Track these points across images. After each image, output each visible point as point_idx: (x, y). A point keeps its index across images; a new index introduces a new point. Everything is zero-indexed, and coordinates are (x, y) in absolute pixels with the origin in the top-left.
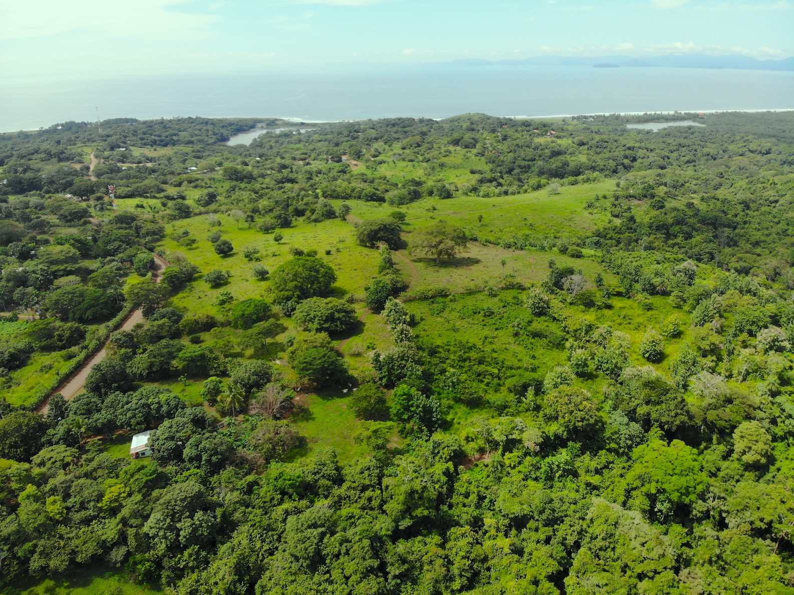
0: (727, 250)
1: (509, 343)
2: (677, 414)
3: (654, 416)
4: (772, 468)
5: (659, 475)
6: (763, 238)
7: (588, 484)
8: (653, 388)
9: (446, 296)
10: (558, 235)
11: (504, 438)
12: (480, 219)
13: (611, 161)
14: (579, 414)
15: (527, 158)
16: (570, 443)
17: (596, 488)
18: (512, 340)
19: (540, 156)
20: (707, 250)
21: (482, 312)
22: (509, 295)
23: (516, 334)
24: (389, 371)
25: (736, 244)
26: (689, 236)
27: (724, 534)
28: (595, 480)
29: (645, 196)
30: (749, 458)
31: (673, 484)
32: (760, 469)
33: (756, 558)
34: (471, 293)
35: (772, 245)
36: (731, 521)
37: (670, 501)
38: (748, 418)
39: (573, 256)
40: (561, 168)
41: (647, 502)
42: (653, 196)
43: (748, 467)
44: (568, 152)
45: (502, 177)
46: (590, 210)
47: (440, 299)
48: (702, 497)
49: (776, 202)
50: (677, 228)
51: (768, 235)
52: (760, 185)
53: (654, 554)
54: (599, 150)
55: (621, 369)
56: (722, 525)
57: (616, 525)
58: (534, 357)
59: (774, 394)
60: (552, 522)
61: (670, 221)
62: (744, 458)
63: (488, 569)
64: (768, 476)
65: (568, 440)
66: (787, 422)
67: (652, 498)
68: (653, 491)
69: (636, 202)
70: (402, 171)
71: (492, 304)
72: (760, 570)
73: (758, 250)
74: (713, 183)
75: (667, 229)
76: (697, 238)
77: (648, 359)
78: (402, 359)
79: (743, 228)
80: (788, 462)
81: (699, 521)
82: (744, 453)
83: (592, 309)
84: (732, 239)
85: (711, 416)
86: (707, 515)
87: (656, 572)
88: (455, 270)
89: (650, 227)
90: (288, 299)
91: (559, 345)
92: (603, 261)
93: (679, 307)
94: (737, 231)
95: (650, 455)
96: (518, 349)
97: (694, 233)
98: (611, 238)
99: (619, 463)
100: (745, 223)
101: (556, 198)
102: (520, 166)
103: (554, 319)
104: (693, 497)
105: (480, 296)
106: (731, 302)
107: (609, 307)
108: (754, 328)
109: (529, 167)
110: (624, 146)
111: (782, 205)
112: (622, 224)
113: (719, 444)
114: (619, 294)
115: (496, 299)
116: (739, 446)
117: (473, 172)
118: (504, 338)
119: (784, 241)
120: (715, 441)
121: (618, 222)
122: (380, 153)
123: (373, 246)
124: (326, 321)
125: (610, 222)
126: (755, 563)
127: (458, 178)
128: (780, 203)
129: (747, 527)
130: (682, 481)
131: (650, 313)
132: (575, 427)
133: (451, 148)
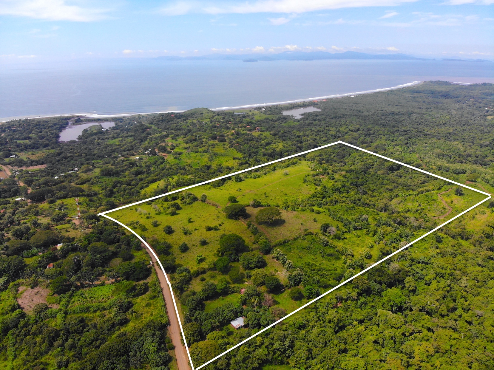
0: (364, 196)
1: (322, 260)
2: (388, 279)
3: (382, 280)
4: (417, 290)
5: (394, 299)
6: (375, 188)
7: (372, 306)
8: (379, 271)
9: (287, 242)
10: (298, 197)
11: (346, 297)
12: (265, 194)
13: (293, 146)
14: (365, 285)
15: (255, 147)
16: (363, 294)
17: (374, 307)
18: (322, 259)
19: (261, 146)
20: (357, 198)
21: (306, 248)
22: (309, 238)
23: (323, 257)
24: (295, 280)
25: (366, 193)
26: (348, 192)
27: (413, 312)
28: (373, 304)
29: (325, 173)
30: (411, 288)
31: (398, 301)
32: (414, 291)
33: (423, 317)
34: (295, 239)
35: (380, 191)
36: (414, 308)
37: (397, 306)
38: (407, 276)
39: (317, 213)
40: (273, 152)
41: (391, 308)
42: (328, 174)
43: (410, 291)
44: (273, 142)
45: (249, 160)
46: (306, 184)
47: (286, 244)
48: (405, 303)
49: (373, 165)
50: (343, 189)
51: (376, 186)
52: (365, 157)
53: (399, 321)
54: (284, 138)
55: (362, 264)
56: (411, 310)
57: (387, 316)
58: (333, 265)
59: (411, 266)
60: (370, 319)
61: (340, 186)
62: (409, 289)
63: (360, 336)
64: (417, 293)
65: (362, 293)
66: (417, 275)
67: (392, 306)
68: (392, 304)
69: (321, 177)
70: (195, 159)
71: (305, 243)
72: (425, 320)
73: (374, 194)
74: (341, 154)
75: (339, 190)
76: (352, 193)
77: (367, 258)
78: (299, 275)
79: (366, 184)
80: (420, 287)
81: (405, 310)
82: (409, 287)
83: (341, 240)
84: (365, 191)
85: (397, 277)
86: (407, 308)
87: (401, 326)
88: (279, 227)
89: (332, 190)
90: (231, 254)
91: (338, 258)
92: (330, 215)
93: (368, 234)
94: (364, 186)
95: (389, 294)
96: (325, 262)
97: (350, 190)
98: (319, 197)
99: (377, 298)
100: (367, 181)
101: (287, 177)
102: (253, 152)
103: (331, 247)
104: (403, 304)
105: (300, 240)
106: (385, 230)
107: (345, 238)
108: (395, 240)
109: (257, 152)
110: (295, 135)
111: (376, 167)
112: (321, 190)
113: (399, 285)
114: (346, 232)
115: (306, 241)
116: (407, 285)
117: (234, 159)
118: (320, 259)
119: (383, 188)
120: (397, 284)
121: (319, 188)
123: (236, 219)
124: (257, 263)
125: (316, 189)
126: (423, 319)
127: (228, 162)
128: (375, 165)
129: (418, 309)
130: (400, 300)
131: (359, 238)
132: (365, 289)
133: (212, 142)
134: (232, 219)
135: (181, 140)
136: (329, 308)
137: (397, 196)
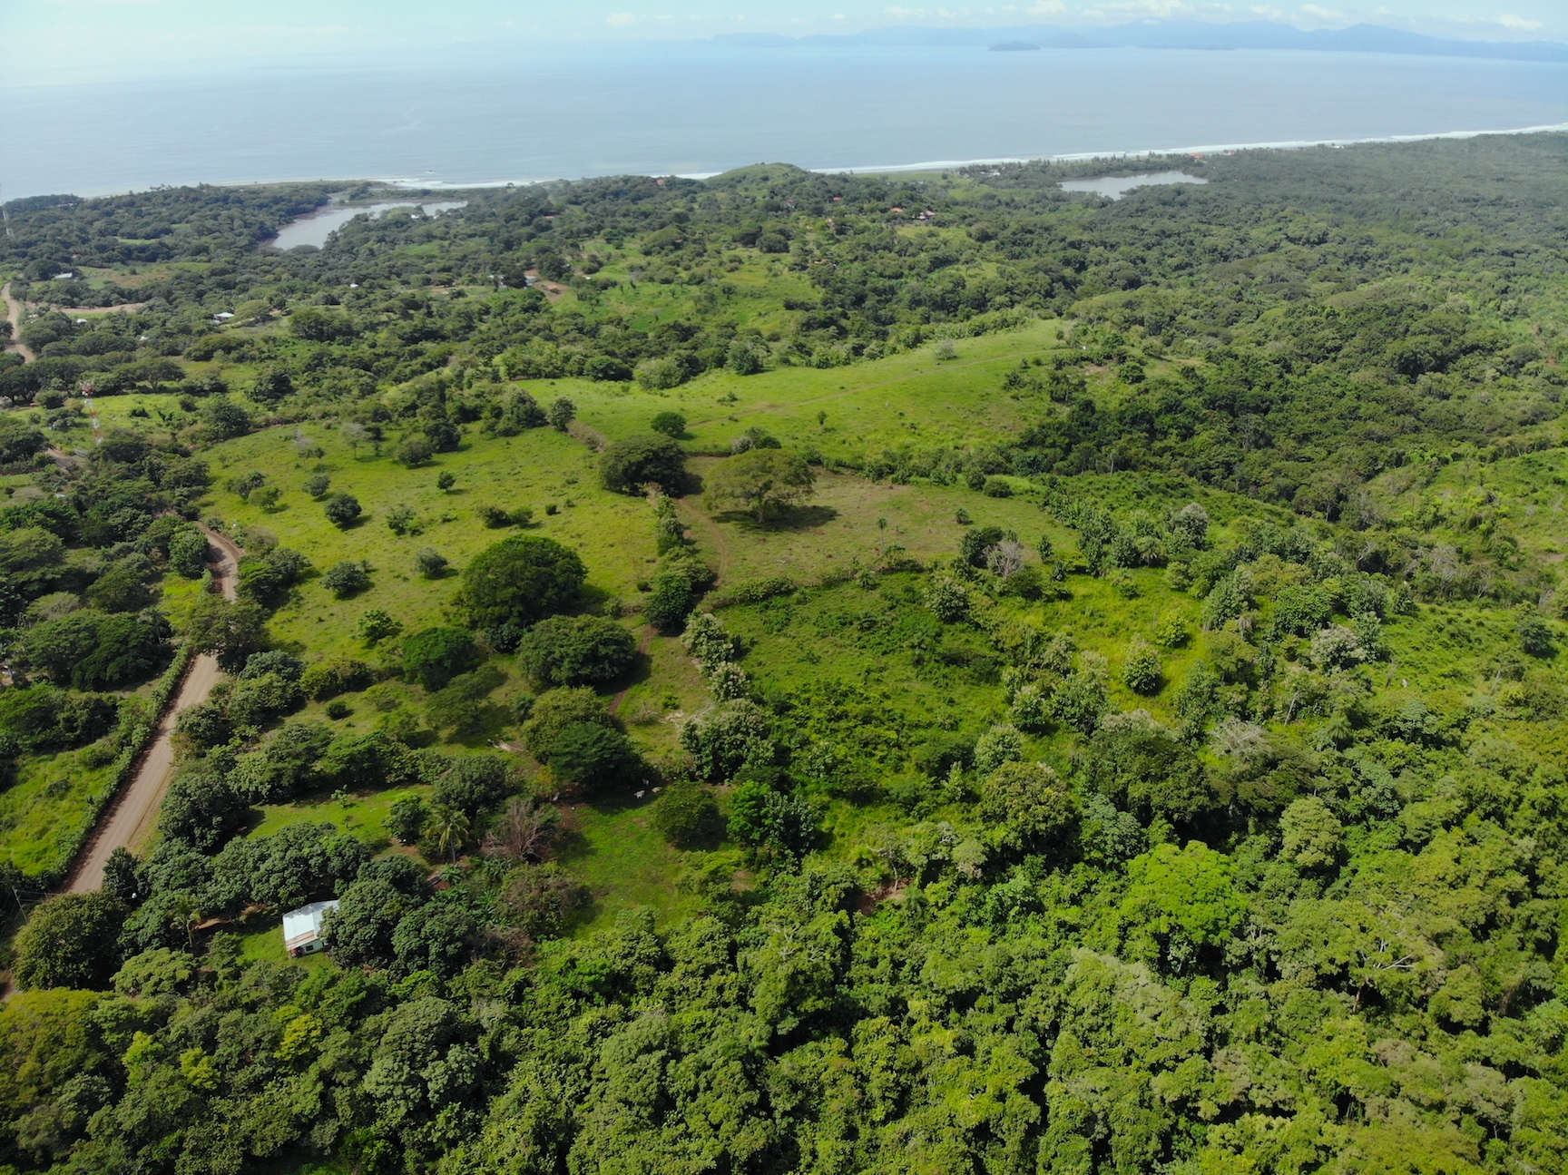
0: (1256, 455)
1: (908, 679)
2: (1192, 794)
3: (1156, 800)
4: (1344, 871)
5: (1170, 903)
6: (1316, 427)
7: (1062, 924)
8: (1152, 753)
9: (789, 592)
10: (961, 442)
11: (924, 860)
12: (822, 418)
13: (1041, 274)
14: (1041, 810)
15: (888, 273)
16: (1028, 858)
17: (1074, 928)
18: (911, 672)
19: (911, 268)
20: (1220, 458)
21: (856, 623)
22: (896, 584)
23: (918, 662)
24: (714, 753)
25: (1269, 443)
26: (1188, 433)
27: (1276, 988)
28: (1071, 915)
29: (1109, 357)
30: (1306, 858)
31: (1195, 918)
32: (1325, 874)
33: (1328, 1024)
34: (830, 584)
35: (1332, 440)
36: (1285, 967)
37: (1190, 943)
38: (1303, 790)
39: (994, 494)
40: (952, 292)
41: (1155, 946)
42: (1122, 358)
43: (1305, 872)
44: (963, 258)
45: (845, 316)
46: (1014, 392)
47: (778, 601)
48: (1239, 933)
49: (1338, 349)
50: (1167, 419)
51: (1324, 421)
52: (1308, 319)
53: (1173, 1032)
54: (1017, 249)
55: (1095, 714)
56: (1271, 974)
57: (1111, 990)
58: (951, 702)
59: (1343, 744)
60: (1011, 996)
61: (1155, 406)
62: (1300, 858)
63: (924, 1082)
64: (1339, 885)
65: (1024, 852)
66: (1365, 792)
67: (1163, 940)
68: (1164, 930)
69: (1092, 370)
70: (652, 303)
71: (867, 604)
72: (1335, 1042)
73: (1307, 450)
74: (1225, 312)
75: (1151, 422)
76: (1203, 437)
77: (1137, 690)
78: (737, 730)
79: (1280, 410)
80: (1368, 857)
81: (1236, 970)
82: (1299, 850)
83: (1037, 603)
84: (1262, 435)
85: (1245, 791)
86: (1247, 961)
87: (1177, 1059)
88: (794, 536)
89: (1120, 420)
90: (501, 620)
91: (991, 677)
92: (1046, 504)
93: (1182, 589)
94: (1270, 416)
95: (1155, 872)
96: (919, 687)
97: (1198, 427)
98: (1053, 445)
99: (1107, 882)
100: (1284, 399)
101: (950, 367)
102: (875, 290)
103: (978, 626)
104: (1225, 934)
105: (848, 590)
106: (1267, 576)
107: (1066, 597)
108: (1306, 623)
109: (892, 290)
110: (1063, 240)
111: (1347, 356)
112: (1071, 417)
113: (1258, 833)
114: (1080, 570)
115: (876, 594)
116: (1291, 839)
117: (790, 306)
118: (899, 668)
119: (1352, 430)
120: (1251, 829)
121: (1064, 412)
122: (601, 264)
123: (634, 492)
125: (1050, 413)
126: (1326, 1032)
127: (762, 319)
128: (1344, 351)
129: (1311, 975)
130: (1207, 912)
131: (1134, 602)
132: (1035, 833)
133: (741, 252)
134: (621, 492)
135: (633, 246)
136: (818, 904)
137: (1399, 461)
